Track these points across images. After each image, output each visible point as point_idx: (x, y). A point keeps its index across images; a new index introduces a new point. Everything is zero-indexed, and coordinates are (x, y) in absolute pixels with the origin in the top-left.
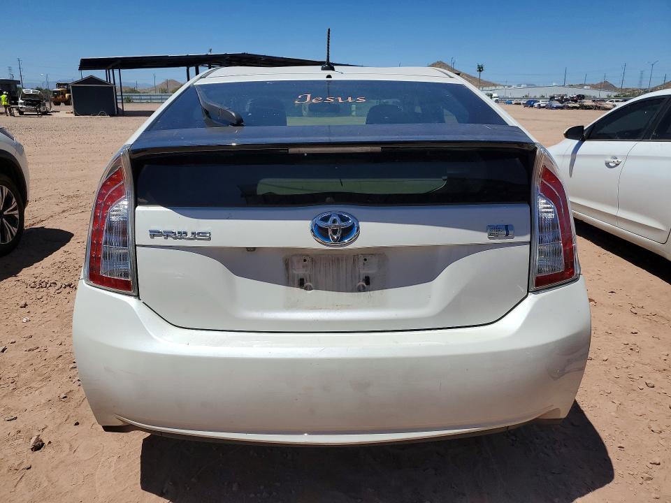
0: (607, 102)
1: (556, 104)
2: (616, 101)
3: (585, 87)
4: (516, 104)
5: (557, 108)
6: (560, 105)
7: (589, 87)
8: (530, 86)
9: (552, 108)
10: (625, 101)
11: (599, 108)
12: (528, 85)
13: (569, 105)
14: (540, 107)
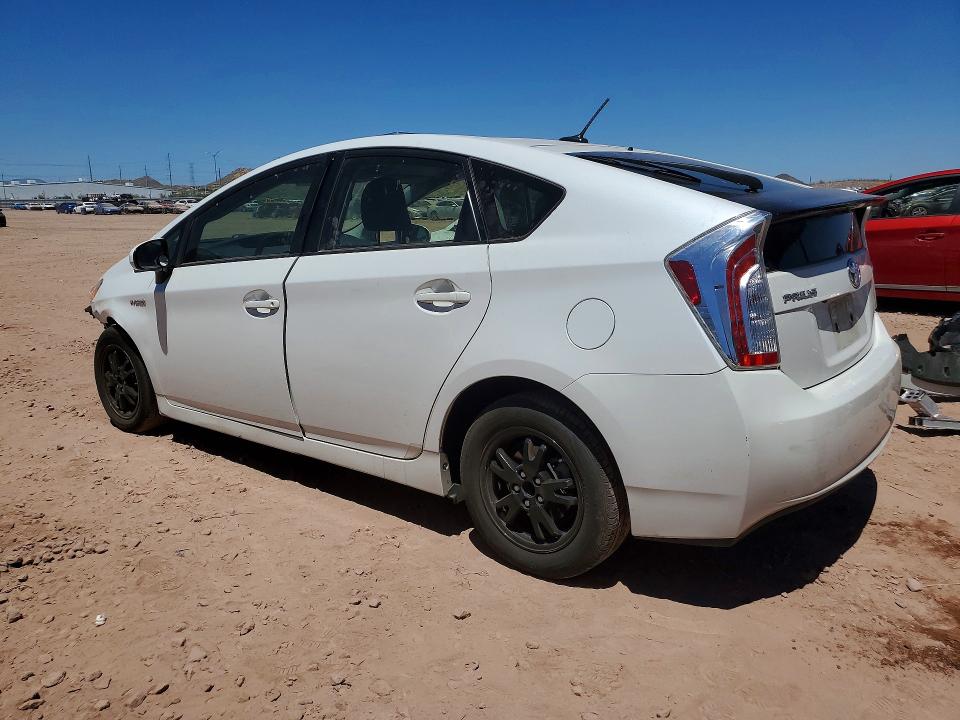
0: (177, 203)
1: (110, 207)
2: (189, 202)
3: (127, 184)
4: (33, 209)
5: (113, 212)
6: (116, 208)
7: (132, 184)
8: (40, 182)
9: (105, 213)
10: (198, 200)
11: (171, 211)
12: (37, 180)
13: (130, 208)
14: (85, 213)
